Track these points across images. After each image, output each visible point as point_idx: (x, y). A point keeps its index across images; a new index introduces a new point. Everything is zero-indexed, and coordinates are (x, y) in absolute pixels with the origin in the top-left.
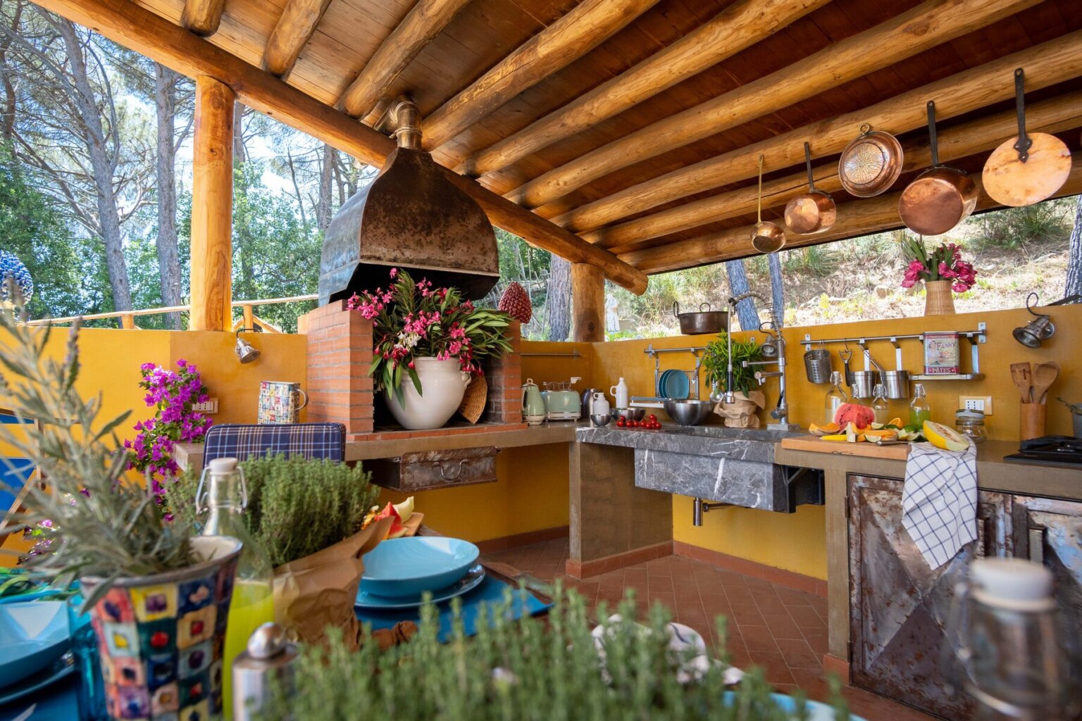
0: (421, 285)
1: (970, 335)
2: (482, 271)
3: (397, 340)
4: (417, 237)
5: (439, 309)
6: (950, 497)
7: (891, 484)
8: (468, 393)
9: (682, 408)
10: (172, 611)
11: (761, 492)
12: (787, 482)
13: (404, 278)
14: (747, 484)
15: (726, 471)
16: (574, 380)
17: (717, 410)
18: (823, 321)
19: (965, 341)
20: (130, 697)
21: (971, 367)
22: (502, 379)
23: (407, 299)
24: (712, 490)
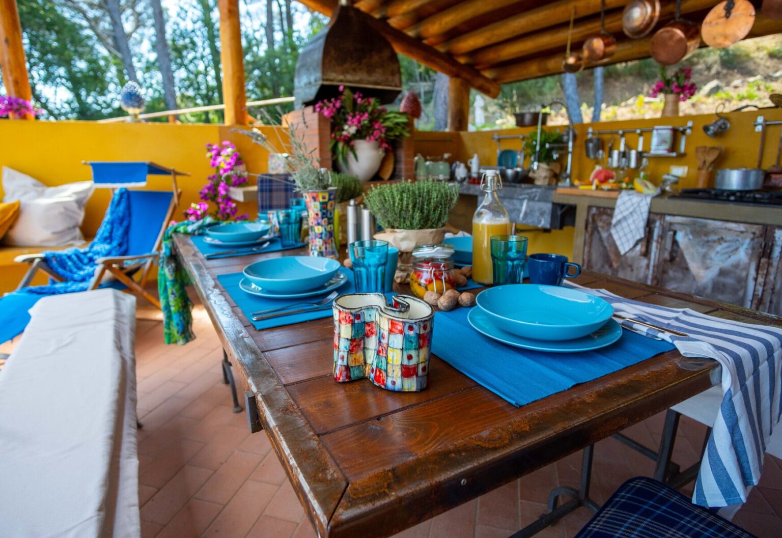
0: (356, 96)
1: (681, 129)
2: (391, 86)
3: (343, 130)
4: (354, 66)
5: (367, 111)
6: (635, 216)
7: (609, 211)
8: (383, 162)
9: (510, 172)
10: (326, 200)
11: (545, 218)
12: (559, 213)
13: (347, 92)
14: (537, 214)
15: (528, 206)
16: (446, 156)
17: (531, 175)
18: (637, 116)
19: (677, 134)
20: (317, 220)
21: (679, 148)
22: (402, 154)
23: (348, 104)
24: (519, 217)
